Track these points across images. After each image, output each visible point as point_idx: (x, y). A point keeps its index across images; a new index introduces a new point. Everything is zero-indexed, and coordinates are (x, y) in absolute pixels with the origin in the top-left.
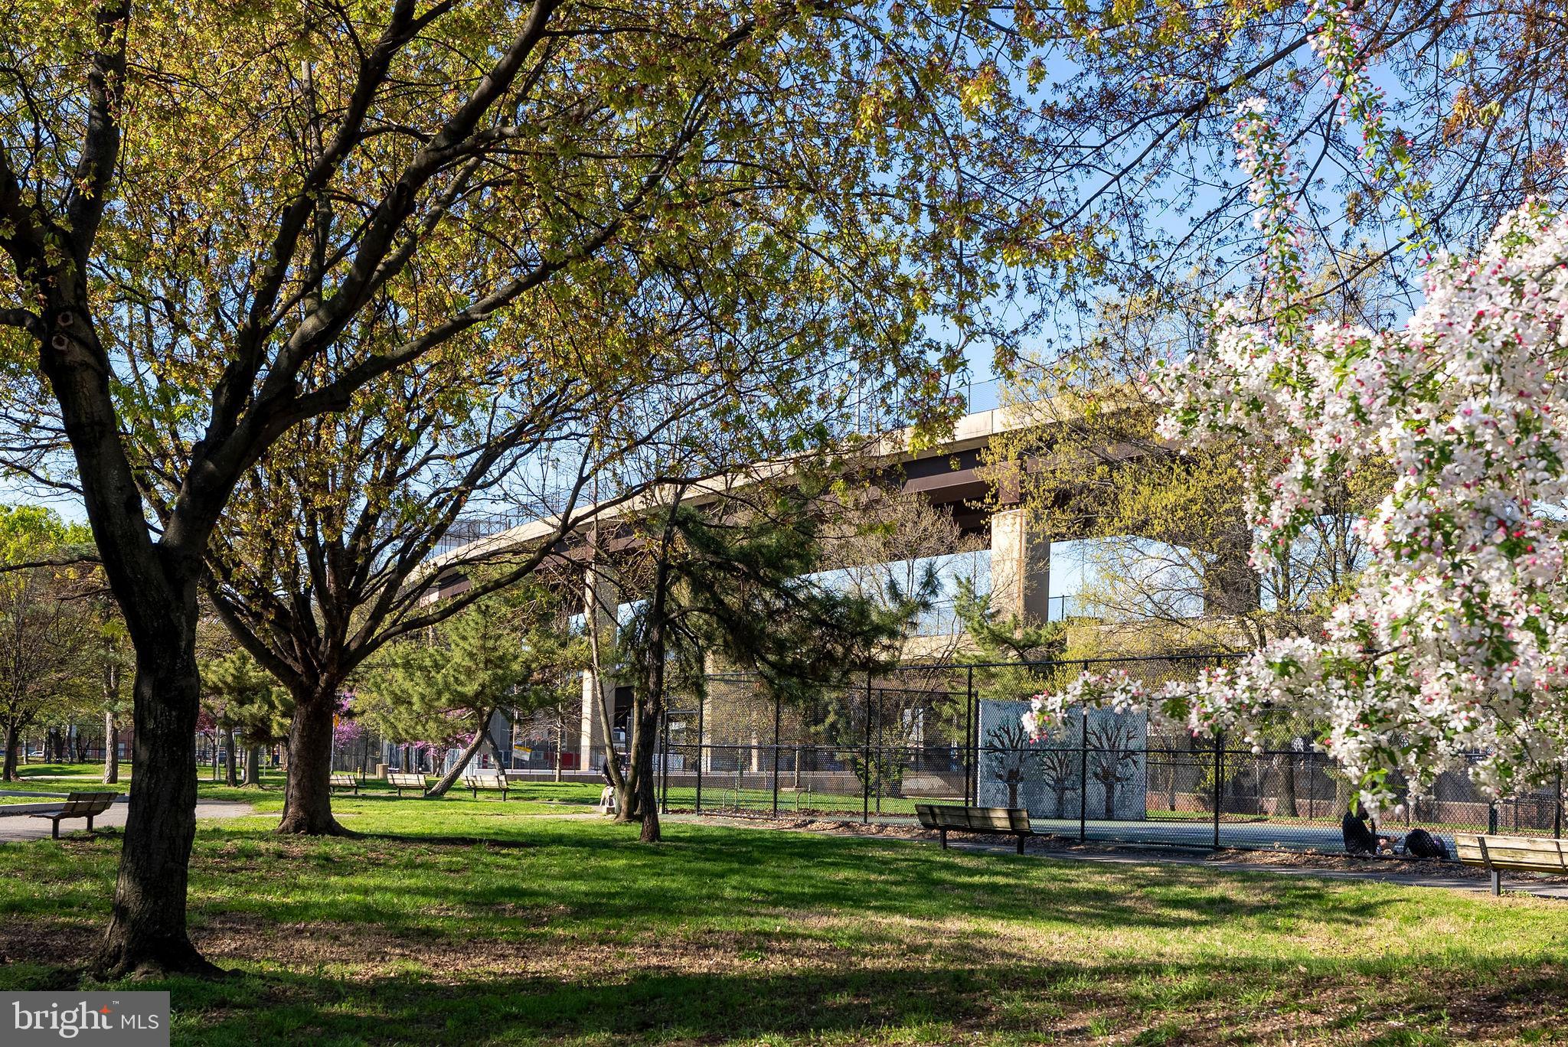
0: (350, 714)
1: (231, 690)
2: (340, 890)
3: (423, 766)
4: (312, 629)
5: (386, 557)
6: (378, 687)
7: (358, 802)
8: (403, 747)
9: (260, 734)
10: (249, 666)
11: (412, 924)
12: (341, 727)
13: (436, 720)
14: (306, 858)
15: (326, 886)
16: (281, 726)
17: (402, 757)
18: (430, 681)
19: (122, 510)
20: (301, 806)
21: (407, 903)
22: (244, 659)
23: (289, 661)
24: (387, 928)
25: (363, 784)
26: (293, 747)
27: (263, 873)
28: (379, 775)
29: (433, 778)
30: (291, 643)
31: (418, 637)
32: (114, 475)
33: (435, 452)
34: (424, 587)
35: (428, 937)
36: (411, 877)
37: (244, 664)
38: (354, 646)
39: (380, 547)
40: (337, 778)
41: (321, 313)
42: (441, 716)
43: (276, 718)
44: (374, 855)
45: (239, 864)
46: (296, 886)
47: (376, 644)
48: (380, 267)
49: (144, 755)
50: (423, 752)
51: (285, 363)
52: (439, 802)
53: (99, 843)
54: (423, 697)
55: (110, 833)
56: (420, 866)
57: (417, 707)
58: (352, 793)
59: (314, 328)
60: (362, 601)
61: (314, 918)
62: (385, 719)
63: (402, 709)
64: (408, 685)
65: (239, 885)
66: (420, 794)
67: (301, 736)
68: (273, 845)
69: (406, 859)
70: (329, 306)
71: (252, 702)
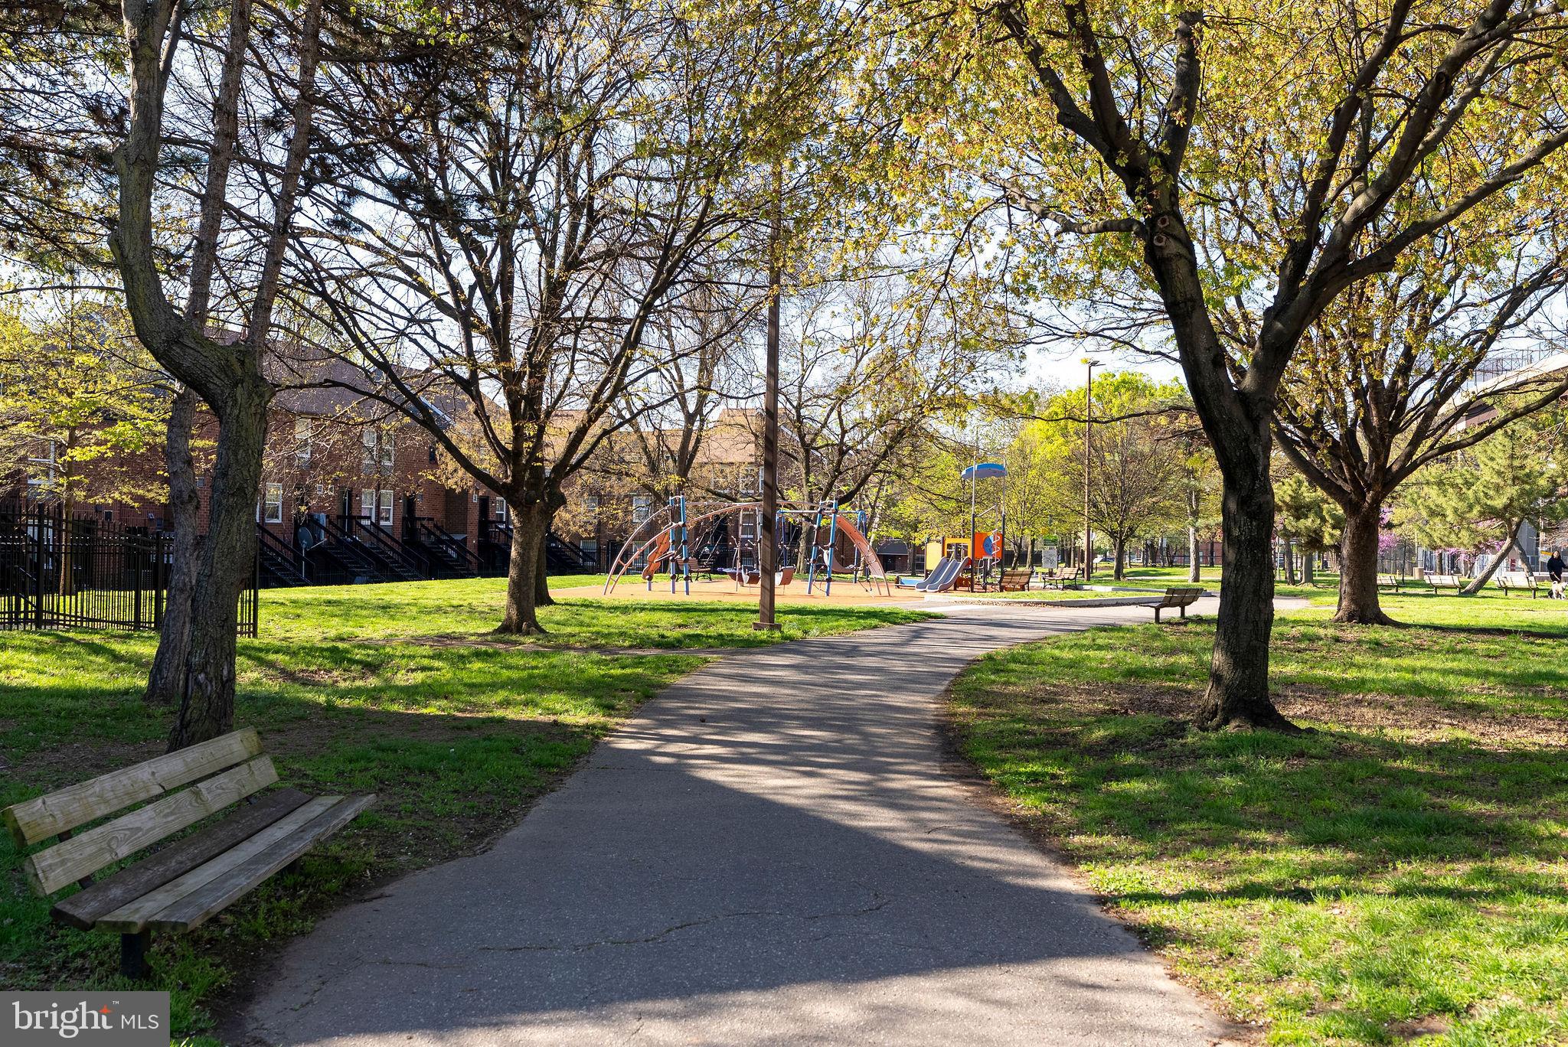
0: (1390, 526)
1: (1289, 507)
2: (1391, 670)
3: (1455, 569)
4: (1360, 456)
5: (1422, 393)
6: (1415, 503)
7: (1400, 598)
8: (1436, 553)
9: (1314, 542)
10: (1303, 489)
11: (1459, 699)
12: (1384, 536)
13: (1468, 529)
14: (1360, 642)
15: (1379, 665)
16: (1332, 536)
17: (1435, 562)
18: (1462, 497)
19: (1210, 366)
20: (1353, 601)
21: (1452, 682)
22: (1299, 483)
23: (1340, 482)
24: (1436, 702)
25: (1403, 584)
26: (1345, 552)
27: (1324, 653)
28: (1416, 576)
29: (1464, 579)
30: (1341, 468)
31: (1447, 460)
32: (1203, 340)
33: (1464, 301)
34: (1456, 416)
35: (1473, 711)
36: (1454, 660)
37: (1300, 486)
38: (1395, 468)
39: (1416, 385)
40: (1382, 579)
41: (1369, 191)
42: (1473, 526)
43: (1327, 530)
44: (1418, 642)
45: (1303, 646)
46: (1352, 665)
47: (1415, 466)
48: (1420, 147)
49: (1231, 556)
50: (1454, 558)
51: (1339, 236)
52: (1473, 599)
53: (1191, 627)
54: (1456, 510)
55: (1199, 620)
56: (1460, 651)
57: (1450, 518)
58: (1394, 591)
59: (1365, 204)
60: (1401, 431)
61: (1370, 691)
62: (1421, 530)
63: (1437, 520)
64: (1441, 500)
65: (1305, 662)
66: (1455, 592)
67: (1352, 544)
68: (1331, 632)
69: (1447, 646)
70: (1377, 184)
71: (1306, 517)
